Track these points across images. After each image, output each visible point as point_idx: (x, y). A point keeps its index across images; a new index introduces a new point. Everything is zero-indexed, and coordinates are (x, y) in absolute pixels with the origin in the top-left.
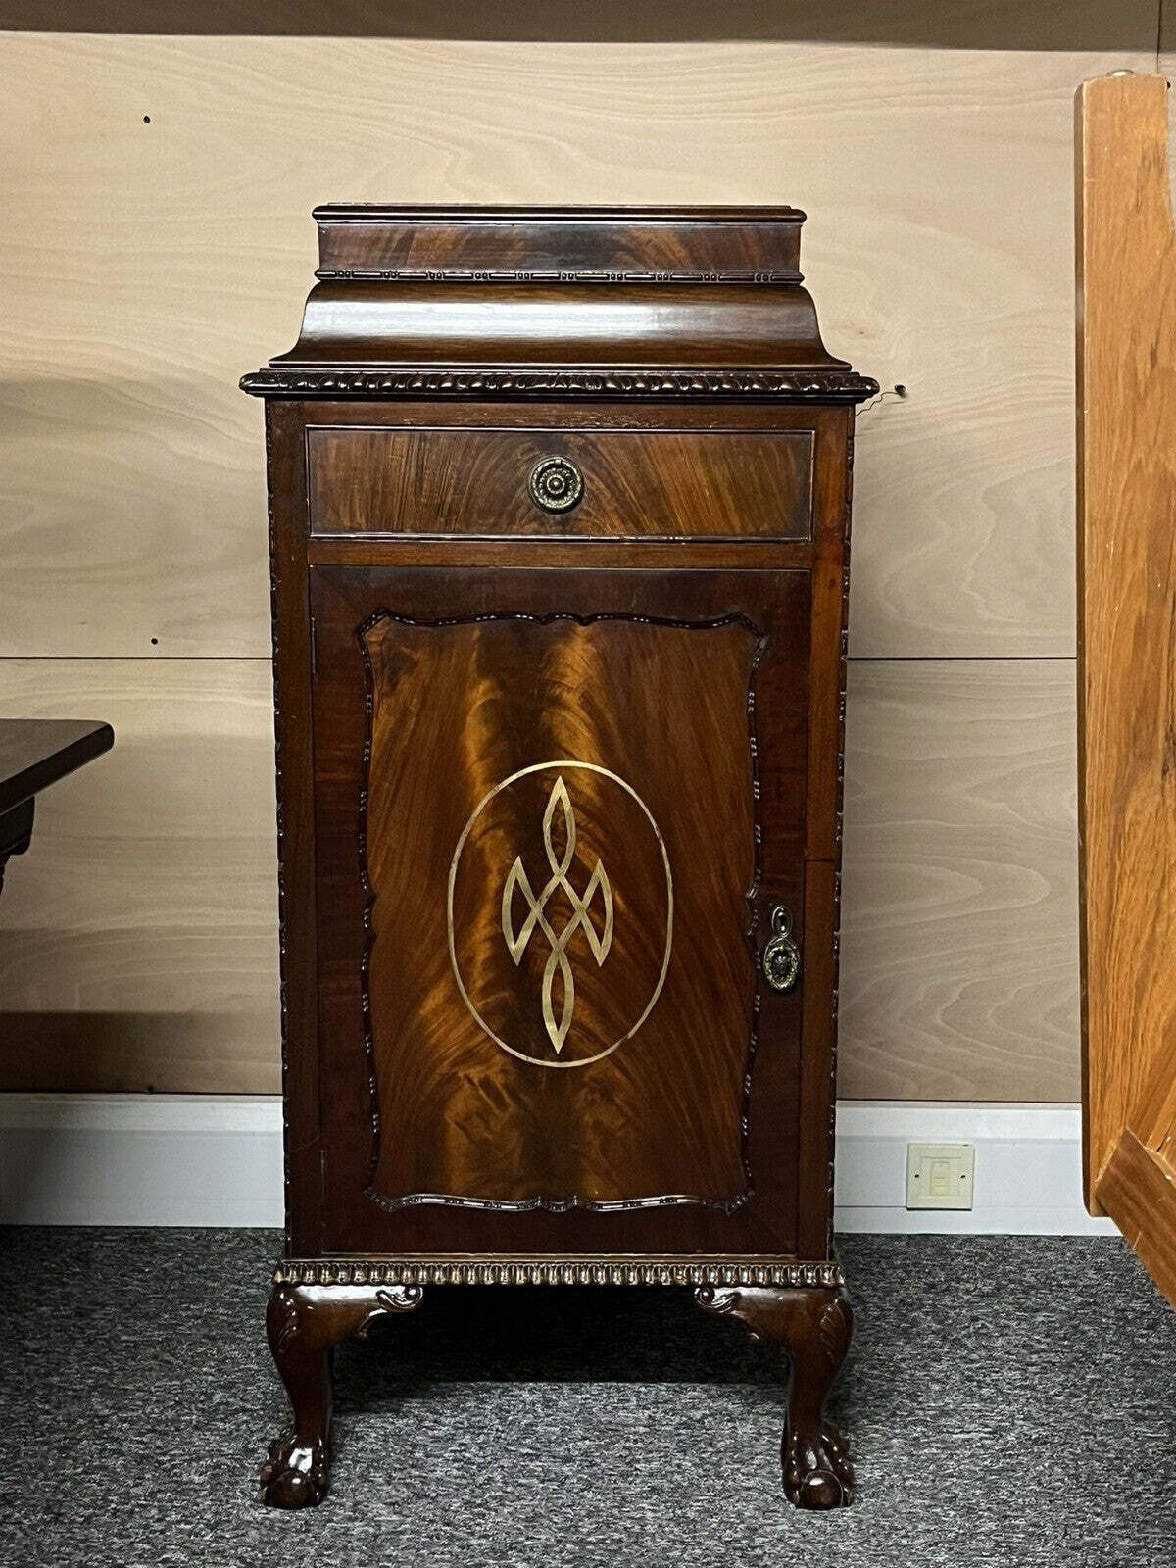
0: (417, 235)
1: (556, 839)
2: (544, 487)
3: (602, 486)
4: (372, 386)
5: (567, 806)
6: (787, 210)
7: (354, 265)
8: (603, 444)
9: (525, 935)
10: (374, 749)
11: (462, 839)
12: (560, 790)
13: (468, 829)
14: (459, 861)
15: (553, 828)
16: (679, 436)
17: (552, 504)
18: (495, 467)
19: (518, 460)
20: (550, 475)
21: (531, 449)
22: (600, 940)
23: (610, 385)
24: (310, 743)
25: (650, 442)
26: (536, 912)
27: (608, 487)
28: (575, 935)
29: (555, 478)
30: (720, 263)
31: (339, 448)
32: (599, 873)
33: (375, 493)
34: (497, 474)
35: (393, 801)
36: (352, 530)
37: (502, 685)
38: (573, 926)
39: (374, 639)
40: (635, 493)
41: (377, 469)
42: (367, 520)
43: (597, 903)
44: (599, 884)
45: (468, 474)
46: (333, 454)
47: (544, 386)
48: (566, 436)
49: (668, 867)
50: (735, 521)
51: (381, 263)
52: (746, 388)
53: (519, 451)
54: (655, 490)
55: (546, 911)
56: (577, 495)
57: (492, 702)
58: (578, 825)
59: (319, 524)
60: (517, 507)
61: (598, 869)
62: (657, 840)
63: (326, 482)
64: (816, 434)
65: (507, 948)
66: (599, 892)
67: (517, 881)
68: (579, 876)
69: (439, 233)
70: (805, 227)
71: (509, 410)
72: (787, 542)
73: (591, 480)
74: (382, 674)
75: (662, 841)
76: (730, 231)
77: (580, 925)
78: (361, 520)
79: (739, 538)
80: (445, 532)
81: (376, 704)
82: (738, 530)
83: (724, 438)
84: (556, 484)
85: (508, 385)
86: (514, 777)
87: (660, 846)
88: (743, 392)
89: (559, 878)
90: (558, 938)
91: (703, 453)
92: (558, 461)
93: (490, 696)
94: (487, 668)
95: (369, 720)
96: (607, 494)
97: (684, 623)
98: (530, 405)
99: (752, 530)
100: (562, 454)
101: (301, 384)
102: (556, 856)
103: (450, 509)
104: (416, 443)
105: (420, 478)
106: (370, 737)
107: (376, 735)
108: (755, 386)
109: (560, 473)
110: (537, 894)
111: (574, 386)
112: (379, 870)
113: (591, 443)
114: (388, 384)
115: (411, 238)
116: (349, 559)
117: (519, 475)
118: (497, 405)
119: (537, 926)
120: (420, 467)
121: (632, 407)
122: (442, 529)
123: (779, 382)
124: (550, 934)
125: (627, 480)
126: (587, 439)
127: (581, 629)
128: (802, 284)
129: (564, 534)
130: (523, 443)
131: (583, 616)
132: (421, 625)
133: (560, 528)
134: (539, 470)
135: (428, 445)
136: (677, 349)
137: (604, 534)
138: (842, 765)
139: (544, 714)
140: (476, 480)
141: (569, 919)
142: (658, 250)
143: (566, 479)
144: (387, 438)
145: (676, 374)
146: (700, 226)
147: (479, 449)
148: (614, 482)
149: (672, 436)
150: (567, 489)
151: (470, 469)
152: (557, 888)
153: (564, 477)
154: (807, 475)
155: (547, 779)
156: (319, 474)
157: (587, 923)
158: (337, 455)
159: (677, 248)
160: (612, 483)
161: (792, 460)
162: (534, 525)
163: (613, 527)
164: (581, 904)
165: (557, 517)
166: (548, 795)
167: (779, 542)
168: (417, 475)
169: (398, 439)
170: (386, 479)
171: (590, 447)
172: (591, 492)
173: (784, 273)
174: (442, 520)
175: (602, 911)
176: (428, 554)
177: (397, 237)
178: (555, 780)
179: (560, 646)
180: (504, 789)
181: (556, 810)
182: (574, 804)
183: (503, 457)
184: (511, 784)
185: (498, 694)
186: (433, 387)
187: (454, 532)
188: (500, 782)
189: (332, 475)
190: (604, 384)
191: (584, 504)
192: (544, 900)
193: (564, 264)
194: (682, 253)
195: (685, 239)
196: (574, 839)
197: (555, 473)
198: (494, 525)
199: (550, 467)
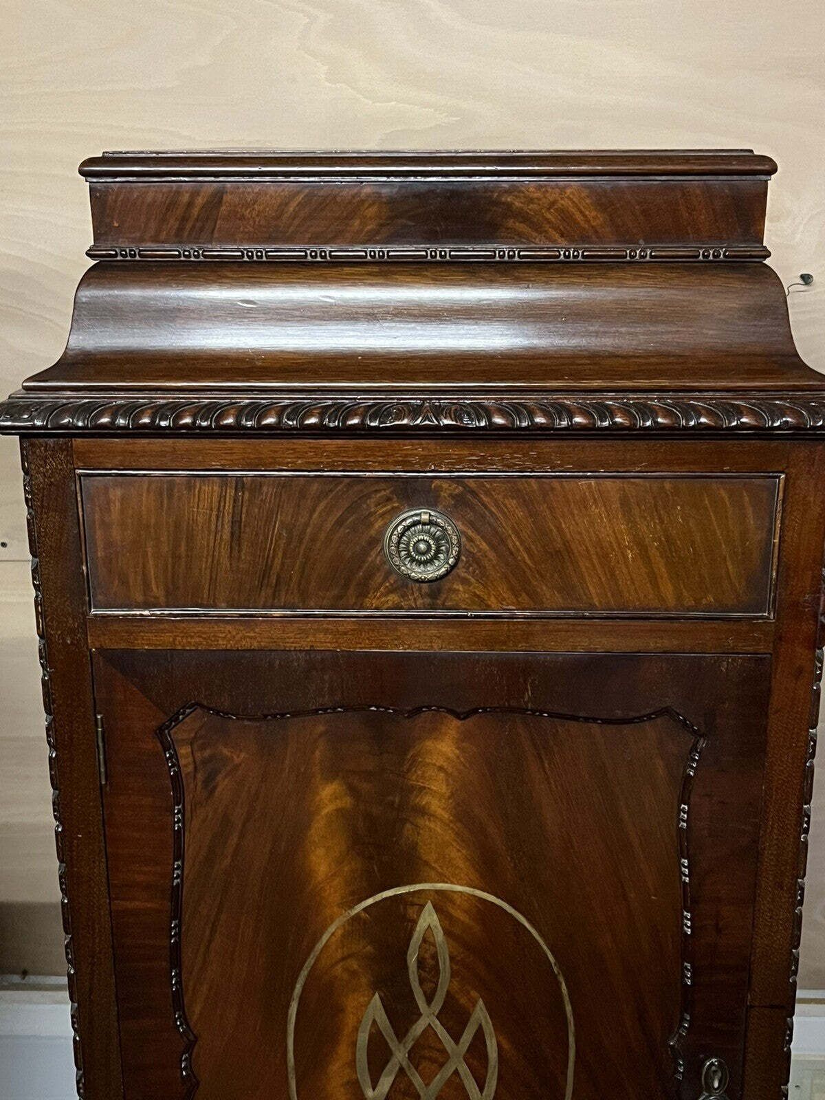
0: (227, 198)
1: (423, 974)
2: (407, 549)
3: (484, 546)
4: (163, 424)
5: (439, 936)
6: (747, 157)
7: (142, 240)
8: (487, 493)
9: (386, 1083)
10: (186, 872)
11: (304, 973)
12: (429, 919)
13: (311, 961)
14: (301, 998)
15: (421, 963)
16: (593, 482)
17: (418, 572)
18: (340, 523)
19: (371, 514)
20: (414, 534)
21: (389, 499)
22: (481, 1089)
23: (499, 420)
24: (103, 865)
25: (553, 489)
26: (400, 1055)
27: (492, 547)
28: (449, 1083)
29: (419, 538)
30: (653, 236)
31: (123, 499)
32: (480, 1014)
33: (176, 557)
34: (343, 531)
35: (213, 931)
36: (146, 606)
37: (352, 790)
38: (447, 1072)
39: (180, 737)
40: (531, 556)
41: (177, 525)
42: (168, 594)
43: (477, 1051)
44: (480, 1027)
45: (304, 532)
46: (116, 507)
47: (405, 422)
48: (437, 482)
49: (569, 1008)
50: (668, 590)
51: (179, 236)
52: (692, 423)
53: (372, 501)
54: (558, 552)
55: (412, 1055)
56: (451, 561)
57: (339, 812)
58: (452, 958)
59: (100, 597)
60: (370, 575)
61: (478, 1008)
62: (555, 977)
63: (109, 544)
64: (787, 479)
65: (363, 1094)
66: (479, 1036)
67: (374, 1022)
68: (455, 1017)
69: (259, 194)
70: (773, 183)
71: (357, 448)
72: (739, 620)
73: (470, 540)
74: (195, 777)
75: (561, 979)
76: (667, 188)
77: (456, 1073)
78: (158, 591)
79: (673, 614)
80: (272, 607)
81: (188, 815)
82: (671, 601)
83: (655, 485)
84: (422, 546)
85: (355, 421)
86: (370, 901)
87: (558, 984)
88: (686, 428)
89: (428, 1018)
90: (427, 1085)
91: (624, 502)
92: (425, 517)
93: (339, 804)
94: (332, 772)
95: (178, 835)
96: (492, 555)
97: (595, 720)
98: (386, 442)
99: (689, 602)
100: (432, 505)
101: (66, 421)
102: (425, 993)
103: (278, 577)
104: (230, 492)
105: (236, 537)
106: (179, 855)
107: (189, 853)
108: (703, 420)
109: (428, 532)
110: (401, 1034)
111: (447, 422)
112: (197, 1009)
113: (472, 492)
114: (188, 420)
115: (220, 202)
116: (144, 643)
117: (373, 532)
118: (340, 442)
119: (401, 1070)
120: (236, 522)
121: (527, 445)
122: (269, 604)
123: (739, 412)
124: (417, 1081)
125: (519, 538)
126: (465, 486)
127: (456, 723)
128: (767, 262)
129: (433, 607)
130: (376, 491)
131: (459, 710)
132: (243, 719)
133: (428, 600)
134: (400, 528)
135: (247, 495)
136: (589, 357)
137: (488, 607)
138: (802, 895)
139: (408, 826)
140: (313, 540)
141: (442, 1065)
142: (565, 215)
143: (437, 540)
144: (190, 487)
145: (592, 399)
146: (623, 182)
147: (318, 499)
148: (503, 541)
149: (583, 482)
150: (438, 551)
151: (307, 525)
152: (425, 1032)
153: (433, 536)
154: (770, 532)
155: (413, 904)
156: (99, 533)
157: (464, 1069)
158: (122, 511)
159: (592, 214)
160: (498, 542)
161: (750, 511)
162: (394, 598)
163: (501, 600)
164: (457, 1050)
165: (424, 585)
166: (415, 922)
167: (729, 620)
168: (232, 534)
169: (205, 488)
170: (190, 538)
171: (469, 496)
172: (470, 554)
173: (742, 247)
174: (270, 591)
175: (484, 1057)
176: (252, 634)
177: (200, 201)
178: (422, 906)
179: (429, 744)
180: (358, 915)
181: (425, 940)
182: (447, 933)
183: (351, 509)
184: (365, 910)
185: (347, 802)
186: (249, 424)
187: (283, 607)
188: (351, 908)
189: (116, 533)
190: (489, 419)
191: (461, 571)
192: (410, 1045)
193: (432, 237)
194: (596, 218)
195: (604, 202)
196: (448, 975)
197: (422, 531)
198: (340, 597)
199: (415, 524)
